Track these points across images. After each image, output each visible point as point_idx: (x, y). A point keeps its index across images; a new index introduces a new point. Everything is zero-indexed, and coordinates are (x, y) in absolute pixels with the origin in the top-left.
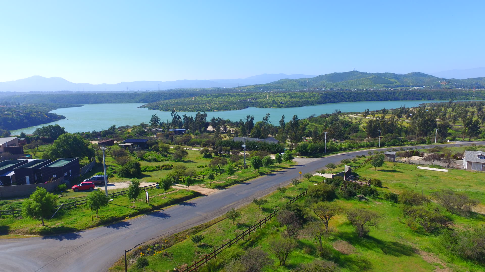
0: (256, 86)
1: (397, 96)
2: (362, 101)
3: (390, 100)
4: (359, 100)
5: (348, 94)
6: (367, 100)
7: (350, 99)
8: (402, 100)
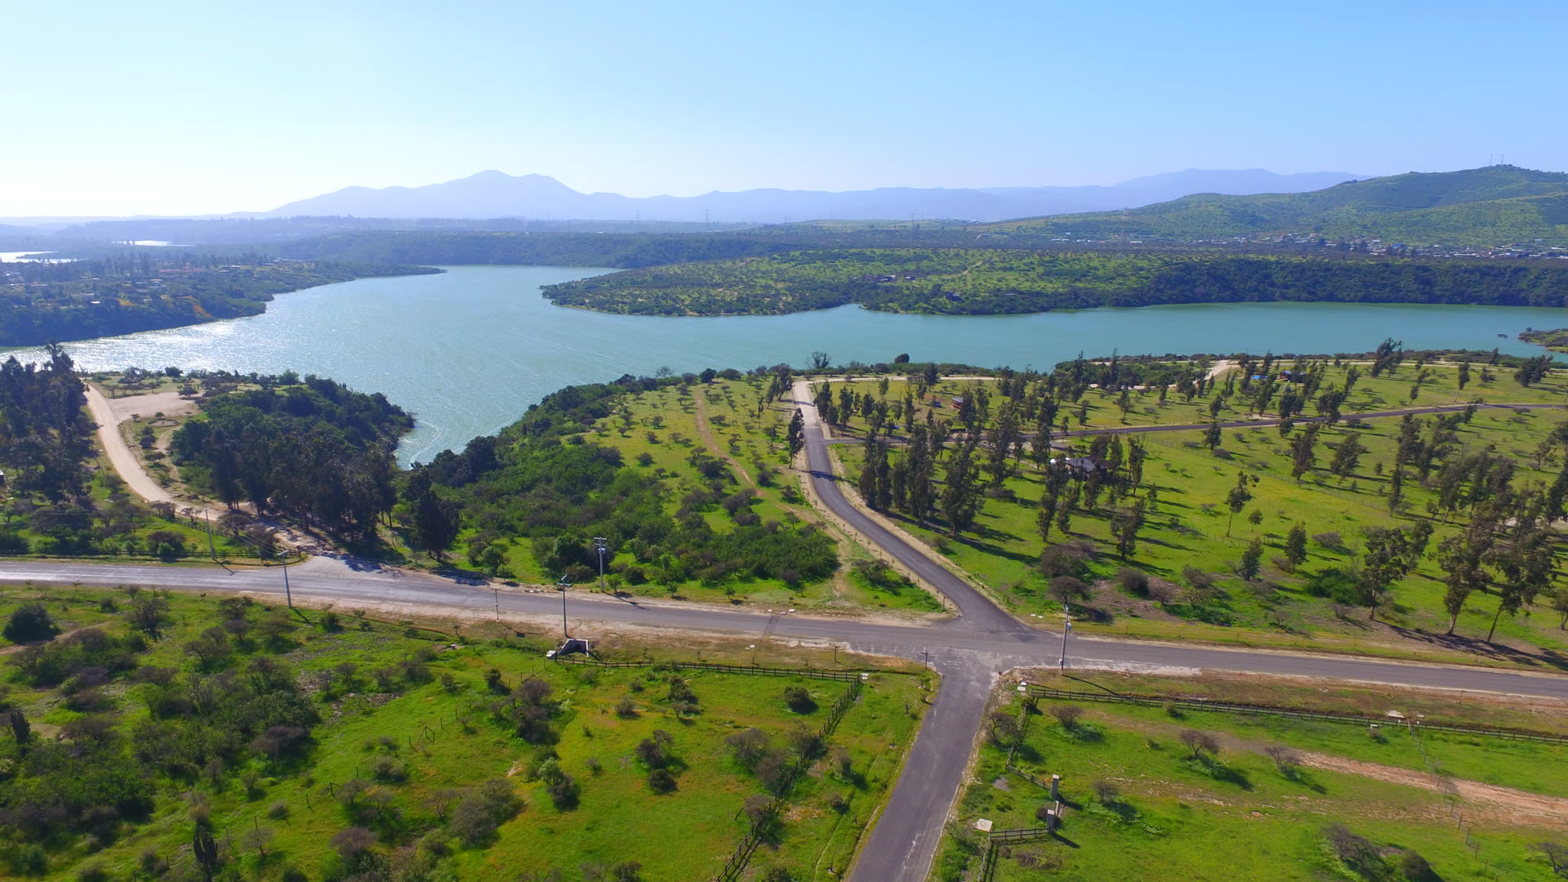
0: (1054, 221)
1: (1523, 285)
2: (1342, 300)
3: (1480, 301)
4: (1331, 298)
5: (1288, 270)
6: (1365, 299)
7: (1291, 291)
8: (1538, 304)
